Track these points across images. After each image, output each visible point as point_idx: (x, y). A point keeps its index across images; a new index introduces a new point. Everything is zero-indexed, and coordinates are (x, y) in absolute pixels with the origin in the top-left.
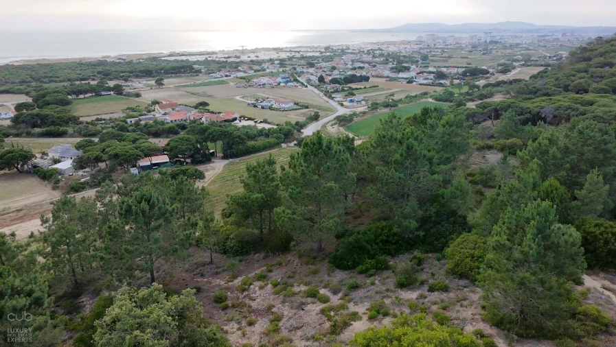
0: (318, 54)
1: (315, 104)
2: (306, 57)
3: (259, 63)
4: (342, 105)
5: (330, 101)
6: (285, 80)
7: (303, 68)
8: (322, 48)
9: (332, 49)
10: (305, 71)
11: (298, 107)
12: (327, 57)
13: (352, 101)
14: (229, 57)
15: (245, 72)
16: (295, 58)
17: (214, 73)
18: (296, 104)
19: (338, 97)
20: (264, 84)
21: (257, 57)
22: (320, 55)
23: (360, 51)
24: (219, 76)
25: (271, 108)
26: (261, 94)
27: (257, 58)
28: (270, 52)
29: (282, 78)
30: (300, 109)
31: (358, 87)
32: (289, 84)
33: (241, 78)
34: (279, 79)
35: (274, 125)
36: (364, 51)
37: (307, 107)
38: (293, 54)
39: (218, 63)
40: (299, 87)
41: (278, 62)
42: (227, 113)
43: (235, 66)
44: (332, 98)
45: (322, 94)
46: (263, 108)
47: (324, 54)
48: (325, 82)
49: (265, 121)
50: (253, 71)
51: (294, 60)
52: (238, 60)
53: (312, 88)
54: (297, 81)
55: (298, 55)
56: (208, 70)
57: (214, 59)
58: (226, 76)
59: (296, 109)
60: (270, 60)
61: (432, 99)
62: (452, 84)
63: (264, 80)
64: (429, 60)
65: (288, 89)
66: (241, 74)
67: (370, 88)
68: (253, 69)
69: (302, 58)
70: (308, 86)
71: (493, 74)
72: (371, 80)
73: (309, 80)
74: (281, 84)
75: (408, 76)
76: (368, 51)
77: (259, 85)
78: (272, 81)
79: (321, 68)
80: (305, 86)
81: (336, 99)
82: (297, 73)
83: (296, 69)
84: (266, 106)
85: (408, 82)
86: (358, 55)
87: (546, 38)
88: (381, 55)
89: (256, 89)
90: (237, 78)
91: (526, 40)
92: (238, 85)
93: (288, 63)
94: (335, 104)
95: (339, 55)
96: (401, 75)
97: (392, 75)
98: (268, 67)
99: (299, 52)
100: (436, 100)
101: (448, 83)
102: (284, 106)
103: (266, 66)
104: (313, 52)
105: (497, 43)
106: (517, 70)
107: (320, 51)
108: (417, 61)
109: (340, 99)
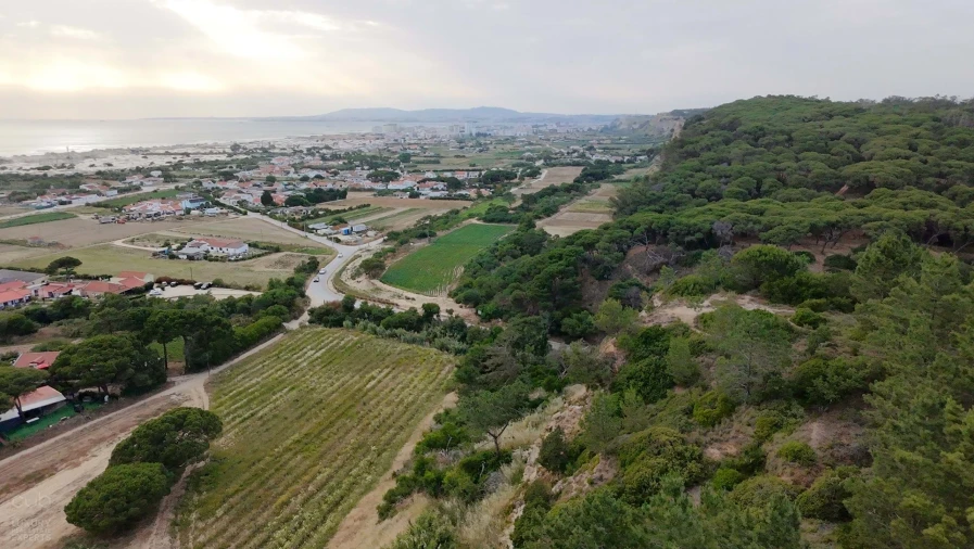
0: (223, 158)
1: (288, 242)
2: (205, 162)
3: (120, 176)
4: (338, 241)
5: (310, 236)
6: (197, 204)
7: (214, 182)
8: (223, 147)
9: (244, 149)
10: (220, 186)
11: (257, 252)
12: (244, 162)
13: (348, 233)
14: (48, 168)
15: (99, 194)
16: (186, 165)
17: (29, 198)
18: (253, 245)
19: (321, 226)
20: (157, 214)
21: (110, 165)
22: (229, 159)
23: (295, 152)
24: (44, 204)
25: (207, 257)
26: (167, 231)
27: (110, 168)
28: (127, 157)
29: (191, 201)
30: (266, 254)
31: (340, 208)
32: (208, 211)
33: (98, 205)
34: (185, 204)
35: (239, 288)
36: (301, 151)
37: (277, 250)
38: (179, 158)
39: (26, 178)
40: (232, 215)
41: (160, 173)
42: (129, 275)
43: (73, 184)
44: (311, 231)
45: (285, 226)
46: (191, 258)
47: (235, 157)
48: (275, 205)
49: (218, 284)
50: (116, 192)
51: (185, 168)
52: (70, 172)
53: (258, 215)
54: (223, 206)
55: (187, 160)
56: (14, 194)
57: (15, 171)
58: (62, 203)
59: (259, 256)
60: (138, 170)
61: (479, 220)
62: (480, 196)
63: (155, 206)
64: (414, 161)
65: (214, 221)
66: (94, 199)
67: (359, 207)
68: (114, 188)
69: (199, 164)
70: (249, 213)
71: (522, 178)
72: (350, 195)
73: (242, 203)
74: (192, 212)
75: (404, 187)
76: (309, 150)
77: (149, 216)
78: (169, 207)
79: (247, 180)
80: (240, 212)
81: (319, 232)
82: (208, 191)
83: (201, 184)
84: (198, 254)
85: (411, 197)
86: (296, 157)
87: (541, 129)
88: (335, 157)
89: (145, 224)
90: (88, 205)
91: (521, 132)
92: (103, 219)
93: (174, 173)
94: (324, 241)
95: (262, 159)
96: (392, 186)
97: (379, 186)
98: (142, 184)
99: (188, 155)
100: (485, 220)
101: (472, 193)
102: (231, 251)
103: (136, 180)
104: (211, 153)
105: (485, 135)
106: (545, 172)
107: (224, 153)
108: (398, 164)
109: (328, 231)
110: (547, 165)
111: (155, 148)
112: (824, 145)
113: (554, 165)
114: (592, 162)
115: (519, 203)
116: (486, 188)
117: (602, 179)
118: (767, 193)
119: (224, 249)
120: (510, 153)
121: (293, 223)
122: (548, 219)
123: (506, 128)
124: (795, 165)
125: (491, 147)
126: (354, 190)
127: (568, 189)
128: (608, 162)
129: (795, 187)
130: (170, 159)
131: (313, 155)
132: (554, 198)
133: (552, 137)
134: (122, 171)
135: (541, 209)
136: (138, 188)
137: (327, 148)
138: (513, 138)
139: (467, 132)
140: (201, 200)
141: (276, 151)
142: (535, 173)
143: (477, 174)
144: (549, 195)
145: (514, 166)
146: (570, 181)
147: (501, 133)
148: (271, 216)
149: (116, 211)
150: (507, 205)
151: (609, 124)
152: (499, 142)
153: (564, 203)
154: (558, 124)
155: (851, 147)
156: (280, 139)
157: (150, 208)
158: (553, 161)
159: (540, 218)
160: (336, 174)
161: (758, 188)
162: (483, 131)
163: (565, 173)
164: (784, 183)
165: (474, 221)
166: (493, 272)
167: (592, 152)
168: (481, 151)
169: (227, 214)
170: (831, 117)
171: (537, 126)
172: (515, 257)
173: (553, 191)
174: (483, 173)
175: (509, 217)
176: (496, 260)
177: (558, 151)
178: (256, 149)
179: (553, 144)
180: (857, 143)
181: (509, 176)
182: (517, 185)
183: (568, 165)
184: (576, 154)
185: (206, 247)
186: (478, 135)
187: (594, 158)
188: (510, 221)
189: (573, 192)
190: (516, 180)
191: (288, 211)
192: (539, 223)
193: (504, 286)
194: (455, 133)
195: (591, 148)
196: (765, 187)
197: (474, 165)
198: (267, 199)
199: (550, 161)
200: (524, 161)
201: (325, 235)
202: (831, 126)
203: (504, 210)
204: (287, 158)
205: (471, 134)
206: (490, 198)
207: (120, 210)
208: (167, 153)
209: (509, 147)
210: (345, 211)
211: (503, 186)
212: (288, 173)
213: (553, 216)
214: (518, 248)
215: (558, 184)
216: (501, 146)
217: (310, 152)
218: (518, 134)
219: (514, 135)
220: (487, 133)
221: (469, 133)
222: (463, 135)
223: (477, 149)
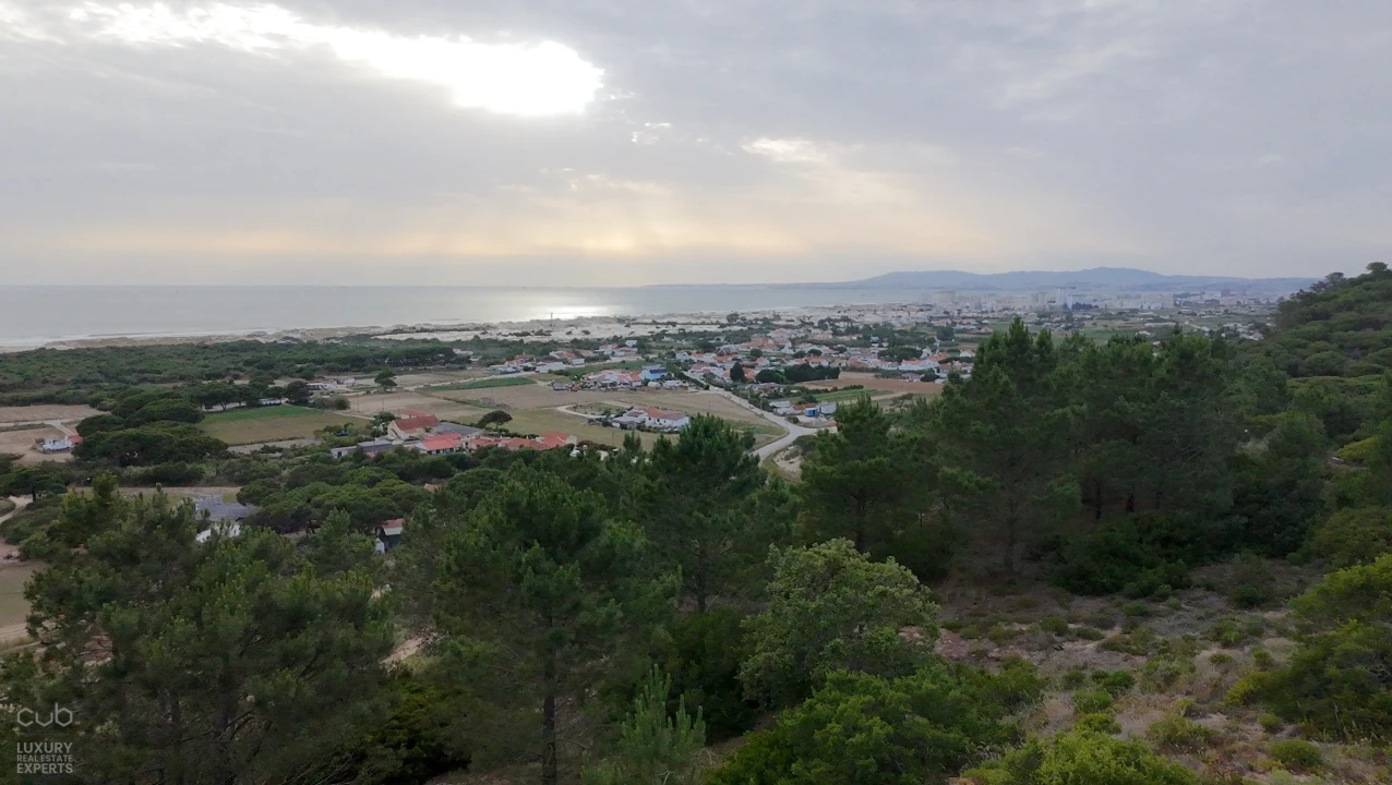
0: (714, 329)
2: (691, 333)
3: (594, 345)
4: (796, 421)
5: (766, 414)
6: (658, 376)
7: (690, 354)
8: (719, 317)
9: (744, 319)
10: (694, 358)
12: (736, 334)
13: (814, 414)
14: (525, 335)
15: (566, 362)
16: (668, 335)
17: (498, 363)
19: (784, 406)
20: (613, 384)
21: (588, 333)
22: (720, 330)
23: (804, 324)
24: (508, 369)
25: (640, 427)
26: (611, 401)
27: (587, 336)
28: (611, 326)
29: (652, 372)
31: (821, 388)
32: (669, 383)
33: (560, 373)
34: (645, 374)
36: (812, 324)
38: (663, 328)
39: (504, 344)
40: (691, 389)
41: (635, 342)
42: (550, 436)
43: (545, 351)
44: (770, 409)
45: (745, 403)
46: (624, 427)
47: (728, 328)
48: (745, 381)
50: (582, 360)
51: (666, 339)
52: (546, 339)
53: (721, 391)
54: (686, 379)
55: (672, 330)
57: (495, 337)
58: (526, 369)
60: (616, 340)
63: (613, 376)
64: (956, 339)
65: (669, 395)
66: (558, 366)
67: (846, 389)
68: (583, 357)
69: (684, 335)
70: (711, 387)
72: (842, 375)
73: (709, 377)
74: (650, 384)
75: (921, 368)
76: (821, 322)
77: (604, 386)
78: (628, 377)
79: (729, 354)
80: (702, 385)
81: (779, 411)
82: (678, 363)
83: (674, 356)
84: (632, 423)
85: (923, 380)
86: (802, 330)
88: (852, 330)
89: (598, 393)
90: (550, 372)
91: (1150, 303)
92: (557, 386)
93: (653, 344)
94: (782, 422)
95: (760, 331)
96: (905, 366)
97: (887, 366)
98: (613, 353)
99: (674, 324)
102: (668, 423)
103: (607, 350)
104: (703, 323)
105: (1086, 308)
107: (717, 323)
108: (931, 342)
109: (791, 410)
111: (644, 317)
119: (662, 421)
121: (755, 400)
123: (1129, 297)
126: (853, 369)
130: (653, 328)
131: (825, 328)
134: (599, 340)
136: (607, 358)
137: (845, 319)
138: (1137, 311)
139: (1059, 303)
140: (664, 371)
141: (780, 323)
147: (1117, 305)
148: (736, 393)
149: (574, 379)
152: (1107, 316)
156: (790, 310)
157: (608, 377)
160: (842, 351)
162: (1087, 299)
169: (686, 388)
171: (1185, 296)
178: (757, 320)
179: (1199, 320)
185: (644, 416)
186: (1077, 307)
191: (756, 389)
194: (1043, 303)
198: (737, 374)
201: (784, 415)
204: (789, 331)
205: (1065, 306)
207: (579, 379)
208: (654, 323)
209: (1120, 323)
210: (826, 391)
212: (783, 347)
216: (1106, 320)
217: (822, 325)
218: (1145, 307)
219: (1138, 307)
220: (1094, 304)
221: (1062, 303)
222: (1052, 308)
223: (1063, 325)
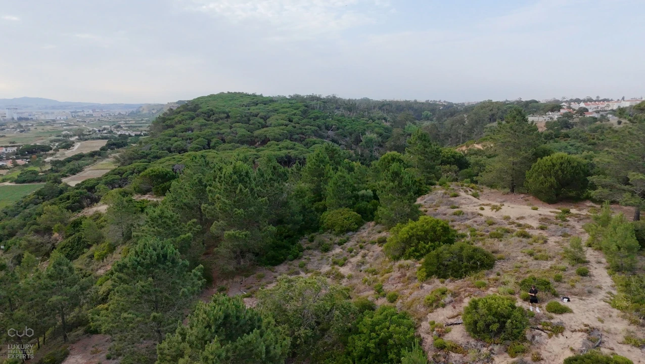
61: (10, 182)
62: (16, 165)
71: (57, 150)
87: (79, 114)
91: (60, 116)
100: (17, 182)
101: (9, 164)
105: (27, 119)
106: (77, 145)
110: (80, 140)
112: (246, 120)
113: (86, 140)
114: (117, 136)
115: (48, 167)
116: (22, 159)
117: (122, 147)
118: (214, 148)
120: (50, 133)
122: (74, 176)
123: (47, 113)
124: (229, 130)
125: (32, 128)
127: (92, 154)
128: (130, 136)
129: (228, 143)
132: (81, 162)
133: (88, 120)
135: (67, 170)
138: (54, 121)
139: (8, 117)
142: (68, 146)
143: (15, 149)
144: (77, 160)
145: (51, 141)
146: (98, 149)
147: (42, 117)
150: (37, 169)
151: (135, 110)
152: (41, 124)
153: (88, 165)
154: (94, 111)
155: (262, 121)
158: (86, 137)
159: (66, 176)
161: (209, 144)
162: (25, 115)
163: (95, 145)
164: (224, 142)
165: (7, 184)
166: (16, 217)
167: (118, 129)
168: (21, 132)
170: (257, 104)
171: (75, 112)
172: (36, 204)
173: (80, 157)
174: (21, 147)
175: (40, 178)
176: (20, 209)
177: (91, 129)
179: (89, 124)
180: (265, 118)
181: (45, 149)
182: (52, 155)
183: (99, 138)
184: (105, 131)
186: (20, 119)
187: (119, 133)
188: (40, 181)
189: (96, 157)
190: (51, 152)
192: (64, 180)
193: (24, 225)
195: (119, 127)
196: (212, 144)
197: (13, 143)
199: (82, 137)
200: (60, 138)
202: (254, 109)
203: (35, 173)
205: (13, 119)
206: (25, 165)
209: (49, 127)
211: (38, 157)
213: (78, 174)
214: (40, 197)
215: (84, 152)
216: (42, 127)
218: (58, 118)
219: (54, 118)
220: (30, 117)
221: (11, 117)
222: (5, 120)
223: (18, 130)
